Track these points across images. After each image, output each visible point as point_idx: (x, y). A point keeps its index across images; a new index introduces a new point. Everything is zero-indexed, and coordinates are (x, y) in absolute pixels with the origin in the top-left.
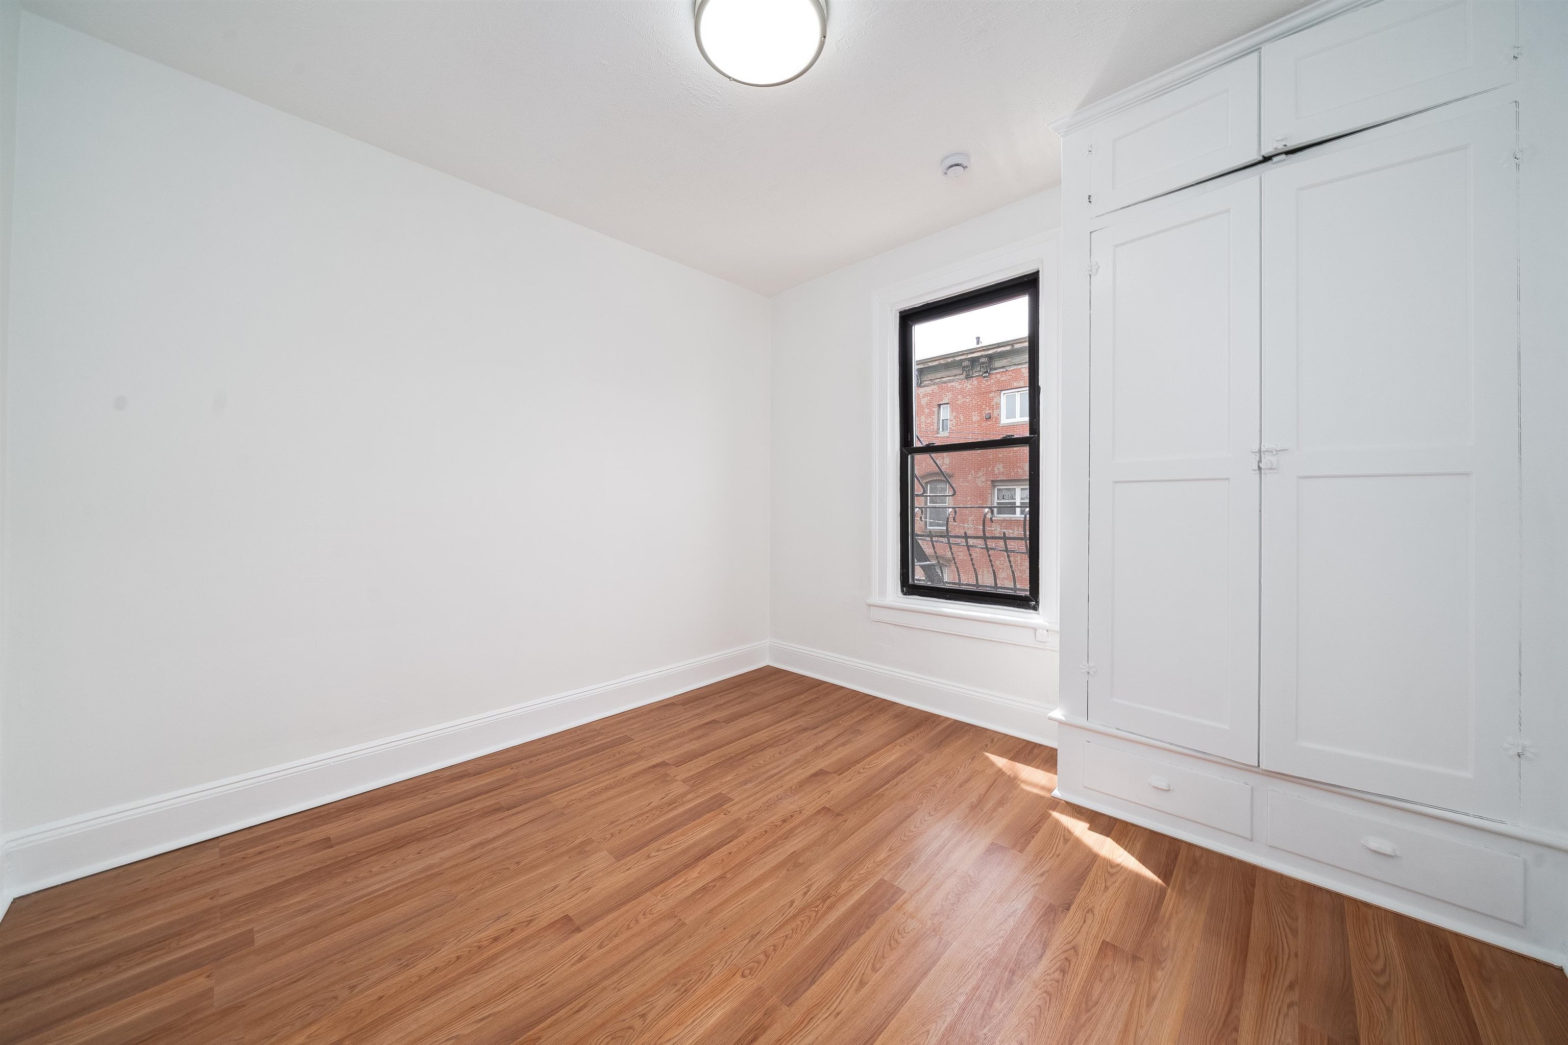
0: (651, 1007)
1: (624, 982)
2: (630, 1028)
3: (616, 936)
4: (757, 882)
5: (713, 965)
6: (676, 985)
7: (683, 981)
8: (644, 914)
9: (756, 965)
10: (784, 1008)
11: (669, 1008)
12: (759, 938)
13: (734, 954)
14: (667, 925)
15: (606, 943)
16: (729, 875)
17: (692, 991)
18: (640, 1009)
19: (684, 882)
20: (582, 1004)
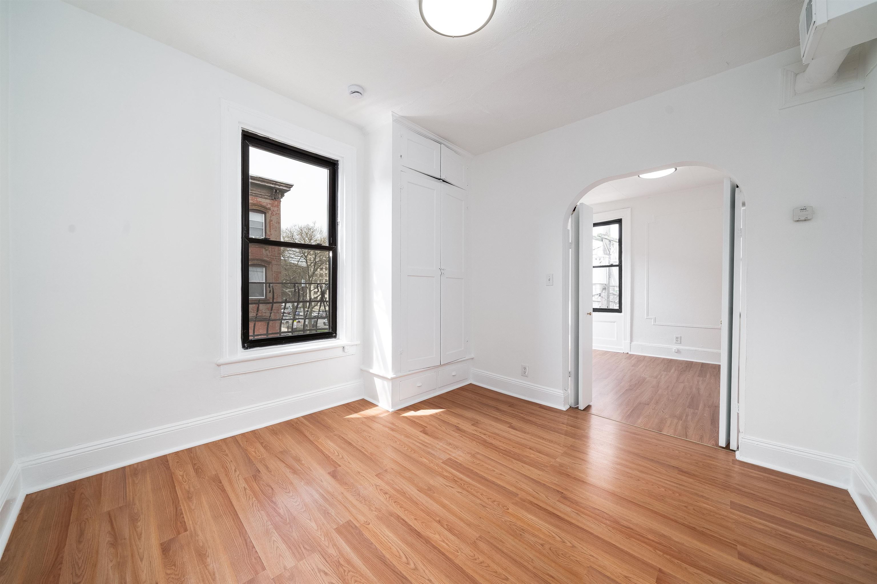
0: (536, 543)
1: (527, 559)
2: (550, 549)
3: (496, 572)
4: (444, 506)
5: (505, 521)
6: (521, 534)
7: (518, 532)
8: (476, 560)
9: (500, 505)
10: (520, 496)
11: (534, 535)
12: (484, 504)
13: (496, 513)
14: (482, 545)
15: (503, 577)
16: (438, 519)
17: (522, 527)
18: (539, 547)
19: (444, 541)
20: (547, 577)
